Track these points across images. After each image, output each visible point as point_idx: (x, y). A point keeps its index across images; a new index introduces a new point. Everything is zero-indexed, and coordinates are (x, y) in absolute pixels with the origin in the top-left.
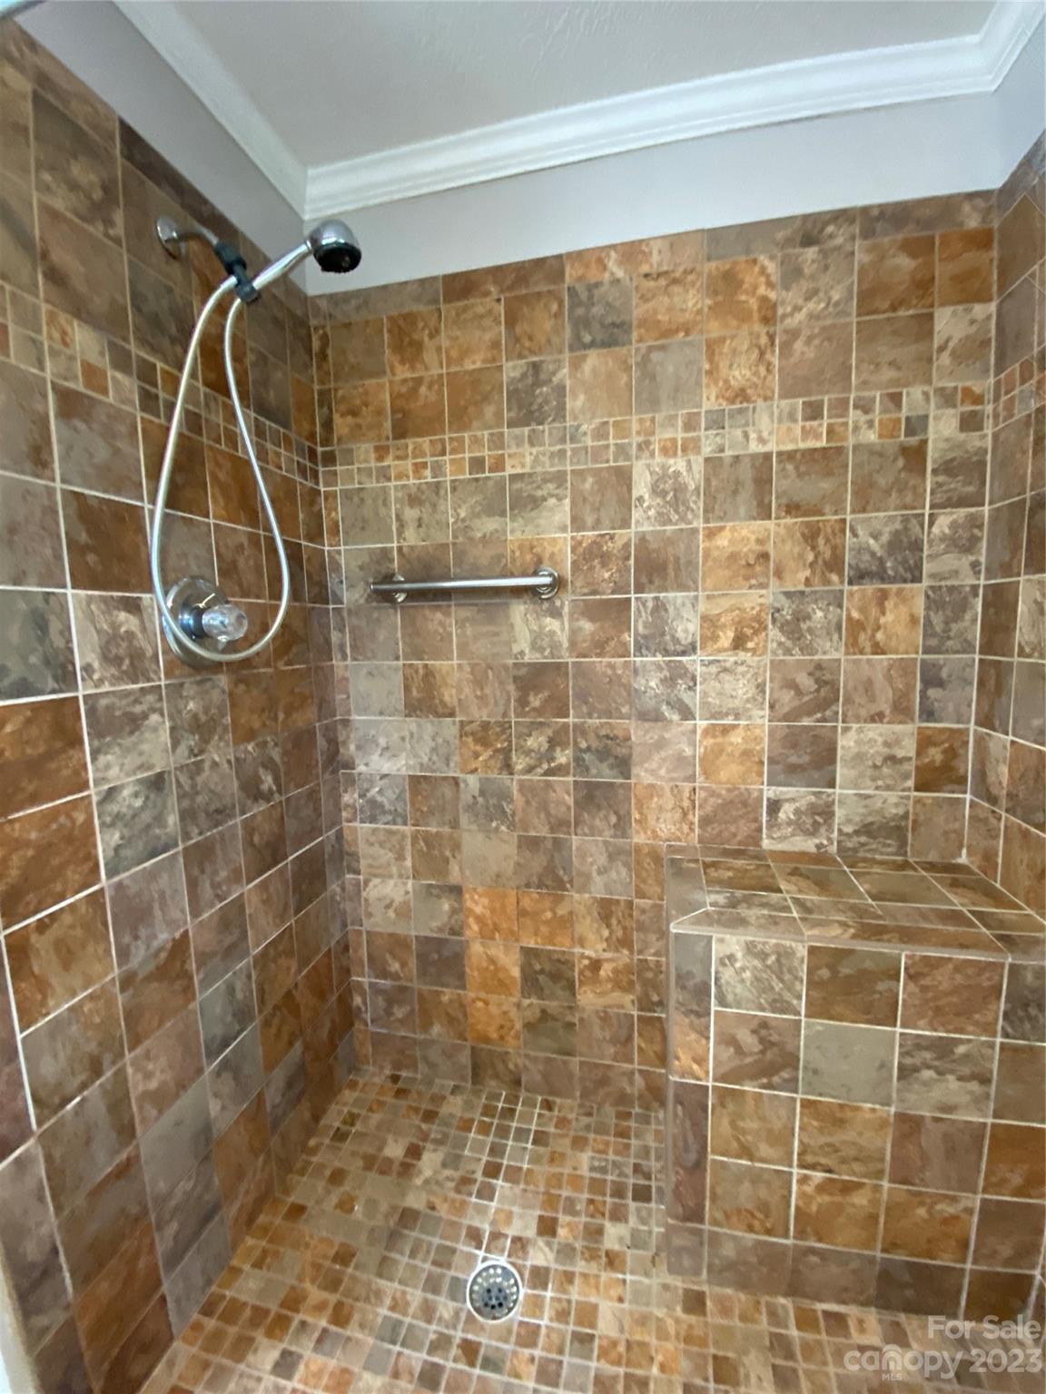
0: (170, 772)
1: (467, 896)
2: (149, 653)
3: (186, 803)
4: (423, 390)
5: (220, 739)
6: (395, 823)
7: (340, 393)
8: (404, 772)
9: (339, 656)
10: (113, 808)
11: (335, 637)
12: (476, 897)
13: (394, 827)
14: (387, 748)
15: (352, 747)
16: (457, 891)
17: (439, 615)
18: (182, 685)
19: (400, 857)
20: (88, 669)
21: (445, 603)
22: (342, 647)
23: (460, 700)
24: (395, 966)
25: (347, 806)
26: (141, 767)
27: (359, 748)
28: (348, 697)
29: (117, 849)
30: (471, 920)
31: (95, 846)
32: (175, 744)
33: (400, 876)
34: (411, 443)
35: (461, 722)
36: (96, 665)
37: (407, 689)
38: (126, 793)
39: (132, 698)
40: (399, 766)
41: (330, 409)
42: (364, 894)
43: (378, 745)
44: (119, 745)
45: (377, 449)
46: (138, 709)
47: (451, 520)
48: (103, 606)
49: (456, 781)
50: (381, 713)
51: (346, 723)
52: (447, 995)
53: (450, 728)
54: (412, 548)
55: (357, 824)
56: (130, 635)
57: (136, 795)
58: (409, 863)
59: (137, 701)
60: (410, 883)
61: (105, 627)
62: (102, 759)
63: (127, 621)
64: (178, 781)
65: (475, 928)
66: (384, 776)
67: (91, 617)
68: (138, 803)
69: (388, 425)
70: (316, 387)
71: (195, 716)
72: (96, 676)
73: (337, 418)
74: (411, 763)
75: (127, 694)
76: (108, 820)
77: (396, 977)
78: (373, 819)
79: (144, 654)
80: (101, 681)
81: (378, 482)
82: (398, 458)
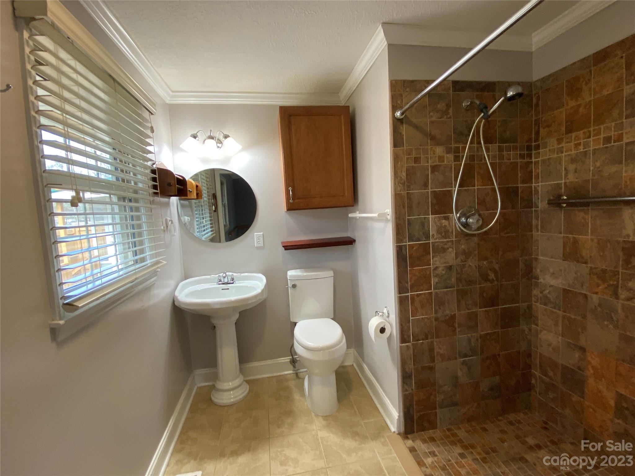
0: (454, 266)
1: (588, 354)
2: (451, 230)
3: (459, 276)
4: (581, 110)
5: (473, 258)
6: (555, 308)
7: (543, 119)
8: (560, 286)
9: (536, 230)
10: (437, 272)
11: (534, 222)
12: (593, 357)
13: (554, 310)
14: (553, 274)
15: (538, 270)
16: (583, 350)
17: (582, 214)
18: (460, 240)
19: (556, 325)
20: (433, 235)
21: (585, 208)
22: (537, 226)
23: (591, 257)
24: (551, 374)
25: (535, 295)
26: (445, 263)
27: (541, 271)
28: (538, 249)
29: (437, 283)
30: (590, 367)
31: (431, 281)
32: (456, 258)
33: (556, 333)
34: (573, 135)
35: (591, 268)
36: (435, 235)
37: (564, 247)
38: (440, 269)
39: (444, 243)
40: (558, 283)
41: (539, 126)
42: (539, 336)
43: (549, 271)
44: (440, 256)
45: (558, 140)
46: (446, 246)
47: (591, 168)
48: (438, 219)
49: (585, 296)
50: (552, 257)
51: (536, 259)
52: (575, 398)
53: (584, 269)
54: (571, 182)
55: (538, 304)
56: (445, 226)
57: (443, 270)
58: (560, 328)
59: (446, 244)
60: (560, 338)
61: (439, 224)
62: (435, 259)
63: (445, 222)
64: (456, 269)
65: (592, 372)
66: (551, 286)
67: (435, 222)
68: (444, 272)
69: (563, 129)
70: (534, 119)
71: (464, 250)
72: (435, 237)
73: (541, 130)
74: (564, 282)
75: (443, 242)
76: (435, 275)
77: (551, 378)
78: (545, 304)
79: (449, 231)
80: (436, 239)
81: (557, 154)
82: (568, 142)
